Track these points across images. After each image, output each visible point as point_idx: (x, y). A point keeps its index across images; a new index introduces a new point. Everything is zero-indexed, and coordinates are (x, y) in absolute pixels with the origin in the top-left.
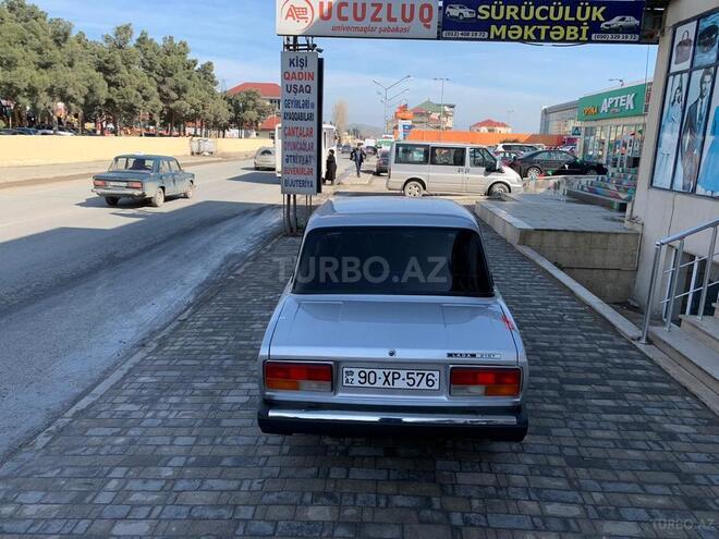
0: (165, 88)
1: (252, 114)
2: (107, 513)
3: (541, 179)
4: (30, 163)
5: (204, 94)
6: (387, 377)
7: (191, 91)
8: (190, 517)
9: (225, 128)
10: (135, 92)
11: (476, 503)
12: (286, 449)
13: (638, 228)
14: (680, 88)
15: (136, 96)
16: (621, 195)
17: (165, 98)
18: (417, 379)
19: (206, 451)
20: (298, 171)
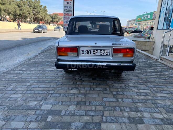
0: (34, 12)
1: (56, 20)
2: (9, 92)
3: (128, 34)
5: (44, 14)
6: (94, 52)
7: (41, 12)
8: (34, 93)
9: (50, 23)
10: (26, 12)
11: (119, 90)
12: (64, 79)
13: (154, 40)
14: (166, 3)
15: (27, 13)
16: (148, 36)
17: (35, 14)
18: (103, 52)
19: (41, 80)
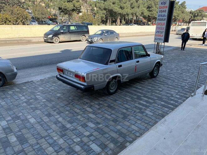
4: (123, 32)
20: (159, 36)
